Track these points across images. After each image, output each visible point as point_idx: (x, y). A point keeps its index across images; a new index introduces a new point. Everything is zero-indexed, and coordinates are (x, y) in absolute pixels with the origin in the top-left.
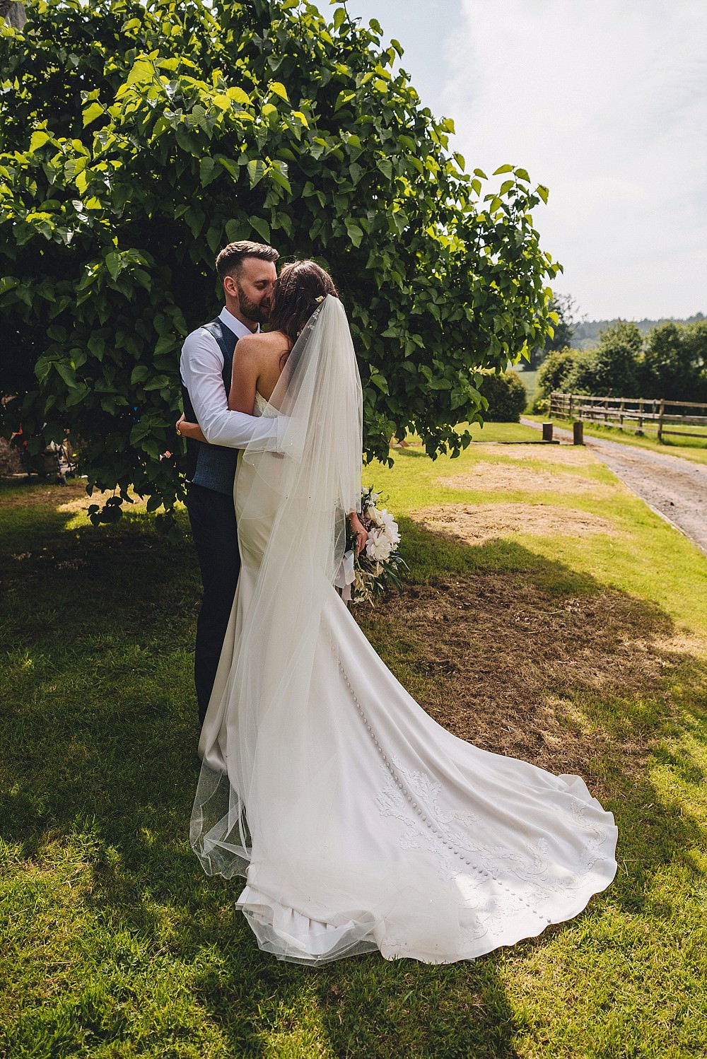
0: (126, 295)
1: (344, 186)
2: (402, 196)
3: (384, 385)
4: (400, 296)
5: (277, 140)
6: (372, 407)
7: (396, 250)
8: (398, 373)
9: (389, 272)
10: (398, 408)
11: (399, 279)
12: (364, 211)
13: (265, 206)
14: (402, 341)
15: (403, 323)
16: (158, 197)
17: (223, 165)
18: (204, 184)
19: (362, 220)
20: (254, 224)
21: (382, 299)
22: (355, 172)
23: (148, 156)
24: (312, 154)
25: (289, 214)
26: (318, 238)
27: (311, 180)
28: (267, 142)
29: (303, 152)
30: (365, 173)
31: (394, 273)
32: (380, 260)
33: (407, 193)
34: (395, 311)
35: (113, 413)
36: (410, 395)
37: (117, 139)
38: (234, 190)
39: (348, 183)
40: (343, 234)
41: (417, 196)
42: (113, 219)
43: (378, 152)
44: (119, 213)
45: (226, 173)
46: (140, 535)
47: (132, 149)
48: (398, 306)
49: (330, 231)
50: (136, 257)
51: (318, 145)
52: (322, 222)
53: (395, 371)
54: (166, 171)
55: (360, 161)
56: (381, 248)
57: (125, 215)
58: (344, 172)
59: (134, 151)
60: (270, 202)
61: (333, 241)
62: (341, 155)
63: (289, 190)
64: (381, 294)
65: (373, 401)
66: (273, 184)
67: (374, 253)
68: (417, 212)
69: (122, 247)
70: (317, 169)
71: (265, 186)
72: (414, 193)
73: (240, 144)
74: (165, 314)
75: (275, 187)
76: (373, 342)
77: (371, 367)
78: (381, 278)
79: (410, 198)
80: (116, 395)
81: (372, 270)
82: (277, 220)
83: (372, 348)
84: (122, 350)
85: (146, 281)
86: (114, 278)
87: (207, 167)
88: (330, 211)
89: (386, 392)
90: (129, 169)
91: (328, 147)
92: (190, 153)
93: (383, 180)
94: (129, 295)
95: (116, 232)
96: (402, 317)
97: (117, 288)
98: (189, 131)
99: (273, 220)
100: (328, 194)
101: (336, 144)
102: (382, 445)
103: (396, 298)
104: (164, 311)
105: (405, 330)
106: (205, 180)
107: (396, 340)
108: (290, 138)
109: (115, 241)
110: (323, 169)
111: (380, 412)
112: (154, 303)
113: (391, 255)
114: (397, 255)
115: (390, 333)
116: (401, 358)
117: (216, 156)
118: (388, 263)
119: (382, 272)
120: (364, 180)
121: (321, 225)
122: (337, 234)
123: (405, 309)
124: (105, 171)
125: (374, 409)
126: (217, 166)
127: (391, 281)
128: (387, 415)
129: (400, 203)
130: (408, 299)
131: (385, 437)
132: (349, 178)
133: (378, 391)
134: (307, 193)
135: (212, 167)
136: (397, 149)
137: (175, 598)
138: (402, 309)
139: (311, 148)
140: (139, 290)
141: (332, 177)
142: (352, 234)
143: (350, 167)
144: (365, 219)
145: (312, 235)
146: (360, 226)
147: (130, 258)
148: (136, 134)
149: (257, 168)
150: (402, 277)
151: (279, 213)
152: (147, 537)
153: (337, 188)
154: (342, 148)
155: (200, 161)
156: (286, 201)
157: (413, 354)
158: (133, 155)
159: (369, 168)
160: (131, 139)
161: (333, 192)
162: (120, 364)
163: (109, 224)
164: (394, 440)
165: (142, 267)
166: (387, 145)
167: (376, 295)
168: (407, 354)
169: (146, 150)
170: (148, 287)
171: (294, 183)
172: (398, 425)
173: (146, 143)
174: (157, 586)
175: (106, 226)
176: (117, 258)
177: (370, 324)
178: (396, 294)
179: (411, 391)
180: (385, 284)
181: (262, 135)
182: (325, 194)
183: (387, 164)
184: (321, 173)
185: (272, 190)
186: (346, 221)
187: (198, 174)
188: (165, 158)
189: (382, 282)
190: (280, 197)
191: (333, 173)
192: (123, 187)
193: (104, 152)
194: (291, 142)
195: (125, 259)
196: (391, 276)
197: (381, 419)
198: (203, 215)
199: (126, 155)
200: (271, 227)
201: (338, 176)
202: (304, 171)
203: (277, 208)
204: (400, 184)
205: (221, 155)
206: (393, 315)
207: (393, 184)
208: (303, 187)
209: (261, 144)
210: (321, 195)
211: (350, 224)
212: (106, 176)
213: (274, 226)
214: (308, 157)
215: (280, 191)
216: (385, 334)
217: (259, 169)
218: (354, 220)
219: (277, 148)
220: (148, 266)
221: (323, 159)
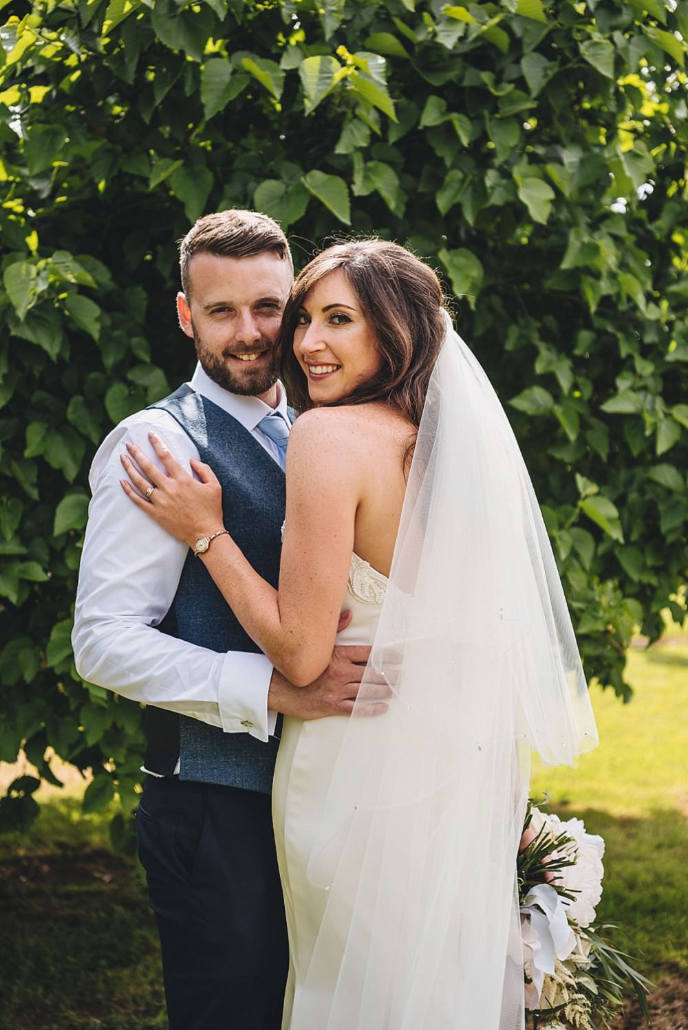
0: (46, 346)
1: (510, 99)
2: (638, 117)
3: (610, 520)
4: (641, 325)
5: (365, 17)
6: (583, 569)
7: (629, 231)
8: (642, 492)
9: (613, 276)
10: (643, 568)
11: (637, 288)
12: (556, 152)
13: (340, 149)
14: (649, 419)
15: (651, 383)
16: (119, 148)
17: (248, 73)
18: (209, 114)
19: (552, 169)
20: (316, 187)
21: (601, 333)
22: (534, 70)
23: (101, 68)
24: (440, 39)
25: (391, 164)
26: (456, 209)
27: (439, 92)
28: (344, 22)
29: (420, 37)
30: (556, 70)
31: (624, 278)
32: (594, 250)
33: (648, 109)
34: (630, 357)
35: (14, 599)
36: (670, 539)
37: (37, 40)
38: (276, 126)
39: (519, 93)
40: (511, 198)
41: (671, 114)
42: (31, 200)
43: (581, 27)
44: (43, 188)
45: (257, 89)
46: (87, 850)
47: (67, 57)
48: (636, 345)
49: (480, 191)
50: (67, 269)
51: (452, 21)
52: (465, 176)
53: (635, 486)
54: (135, 94)
55: (544, 49)
56: (594, 227)
57: (56, 191)
58: (511, 72)
59: (72, 61)
60: (351, 141)
61: (487, 214)
62: (503, 41)
63: (391, 112)
64: (598, 323)
65: (587, 555)
66: (356, 105)
67: (578, 237)
68: (673, 146)
69: (44, 252)
70: (452, 70)
71: (339, 110)
72: (665, 108)
73: (289, 31)
74: (130, 384)
75: (360, 111)
76: (584, 426)
77: (580, 481)
78: (595, 289)
79: (656, 118)
80: (23, 558)
81: (576, 274)
82: (366, 178)
83: (582, 440)
84: (40, 461)
85: (90, 318)
86: (21, 313)
87: (217, 79)
88: (480, 156)
89: (616, 534)
90: (62, 98)
91: (473, 23)
92: (182, 53)
93: (596, 84)
94: (52, 347)
95: (33, 224)
96: (645, 368)
97: (28, 334)
98: (180, 10)
99: (358, 178)
100: (476, 119)
101: (491, 17)
102: (608, 652)
103: (631, 329)
104: (130, 376)
105: (654, 395)
106: (212, 103)
107: (636, 419)
108: (393, 12)
109: (33, 241)
110: (464, 69)
111: (603, 579)
112: (109, 361)
113: (617, 239)
114: (630, 240)
115: (622, 403)
116: (650, 457)
117: (235, 56)
118: (609, 256)
119: (597, 276)
120: (553, 85)
121: (463, 181)
122: (497, 199)
123: (653, 352)
124: (15, 105)
125: (590, 574)
126: (238, 76)
127: (618, 295)
128: (621, 586)
129: (634, 131)
130: (660, 331)
131: (617, 636)
132: (521, 83)
133: (597, 533)
134: (431, 117)
135: (227, 78)
136: (625, 18)
137: (148, 1004)
138: (647, 351)
139: (438, 28)
140: (76, 337)
141: (485, 85)
142: (530, 198)
143: (524, 63)
144: (558, 166)
145: (443, 202)
146: (548, 180)
147: (55, 272)
148: (76, 28)
149: (322, 72)
150: (643, 284)
151: (370, 164)
152: (100, 855)
153: (494, 104)
154: (504, 25)
155: (202, 68)
156: (384, 139)
157: (675, 448)
158: (72, 70)
159: (565, 61)
160: (67, 37)
161: (486, 113)
162: (34, 494)
163: (20, 209)
164: (638, 638)
165: (83, 290)
166: (602, 12)
167: (588, 325)
168: (662, 447)
169: (96, 58)
170: (95, 330)
171: (403, 100)
172: (647, 609)
173: (96, 44)
174: (110, 973)
175: (16, 214)
176: (28, 273)
177: (575, 387)
178: (631, 322)
179: (673, 530)
180: (607, 303)
181: (334, 8)
182: (471, 119)
183: (603, 49)
184: (461, 78)
185: (355, 116)
186: (517, 173)
187: (197, 93)
188: (132, 68)
189: (598, 298)
190: (371, 129)
191: (486, 77)
192: (47, 132)
193: (14, 66)
194: (397, 21)
195: (44, 274)
196: (619, 284)
197: (607, 594)
198: (209, 177)
199: (55, 72)
200: (351, 192)
201: (498, 82)
202: (424, 76)
203: (367, 154)
204: (633, 93)
205: (246, 53)
206: (626, 365)
207: (617, 92)
208: (422, 108)
209: (330, 26)
210: (460, 121)
211: (525, 176)
212: (14, 113)
213: (359, 189)
214: (433, 47)
215: (372, 117)
216: (610, 407)
217: (325, 73)
218: (534, 169)
219: (365, 33)
220: (94, 286)
221: (465, 48)
